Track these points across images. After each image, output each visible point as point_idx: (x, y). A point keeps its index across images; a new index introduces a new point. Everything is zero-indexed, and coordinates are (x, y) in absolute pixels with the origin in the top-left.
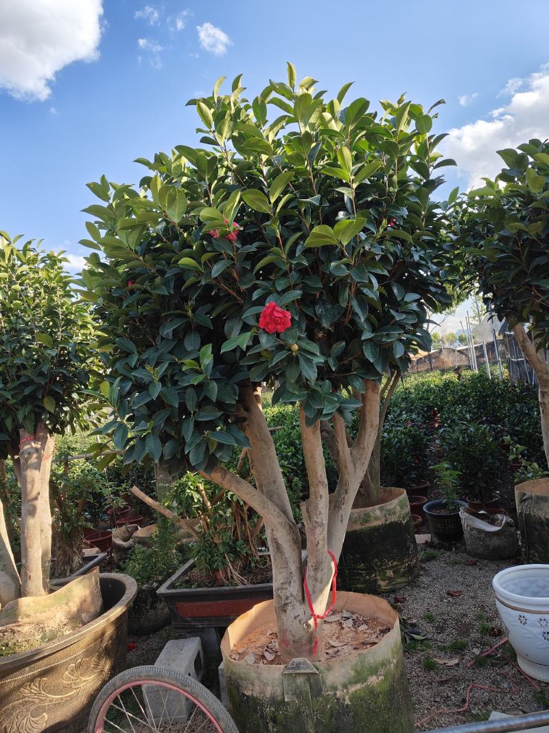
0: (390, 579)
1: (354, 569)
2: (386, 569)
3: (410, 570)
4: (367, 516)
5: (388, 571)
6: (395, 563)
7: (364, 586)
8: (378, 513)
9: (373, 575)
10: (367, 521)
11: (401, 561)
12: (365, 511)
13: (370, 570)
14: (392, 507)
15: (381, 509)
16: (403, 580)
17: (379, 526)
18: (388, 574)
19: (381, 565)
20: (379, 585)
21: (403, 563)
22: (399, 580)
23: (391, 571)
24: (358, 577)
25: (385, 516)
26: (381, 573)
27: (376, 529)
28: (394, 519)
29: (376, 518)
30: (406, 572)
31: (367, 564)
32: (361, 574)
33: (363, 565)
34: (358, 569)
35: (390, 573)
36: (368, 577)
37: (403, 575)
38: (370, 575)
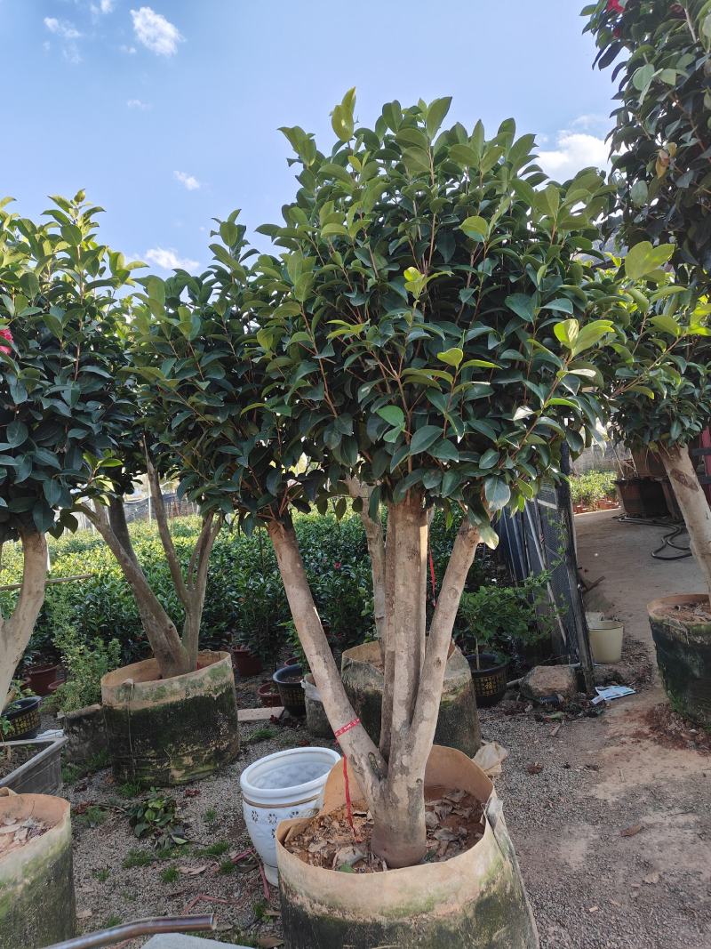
0: (187, 767)
1: (144, 758)
2: (184, 756)
3: (219, 755)
4: (162, 689)
5: (185, 758)
6: (196, 748)
7: (153, 778)
8: (177, 685)
9: (166, 764)
10: (161, 697)
11: (206, 744)
12: (159, 684)
13: (162, 757)
14: (198, 678)
15: (181, 681)
16: (207, 768)
17: (177, 702)
18: (185, 762)
19: (177, 751)
20: (173, 776)
21: (209, 747)
22: (201, 769)
23: (190, 758)
24: (147, 768)
25: (187, 689)
26: (177, 762)
27: (173, 706)
28: (200, 692)
29: (173, 693)
30: (211, 758)
31: (158, 751)
32: (151, 763)
33: (153, 751)
34: (148, 758)
35: (188, 761)
36: (158, 767)
37: (208, 762)
38: (161, 763)
